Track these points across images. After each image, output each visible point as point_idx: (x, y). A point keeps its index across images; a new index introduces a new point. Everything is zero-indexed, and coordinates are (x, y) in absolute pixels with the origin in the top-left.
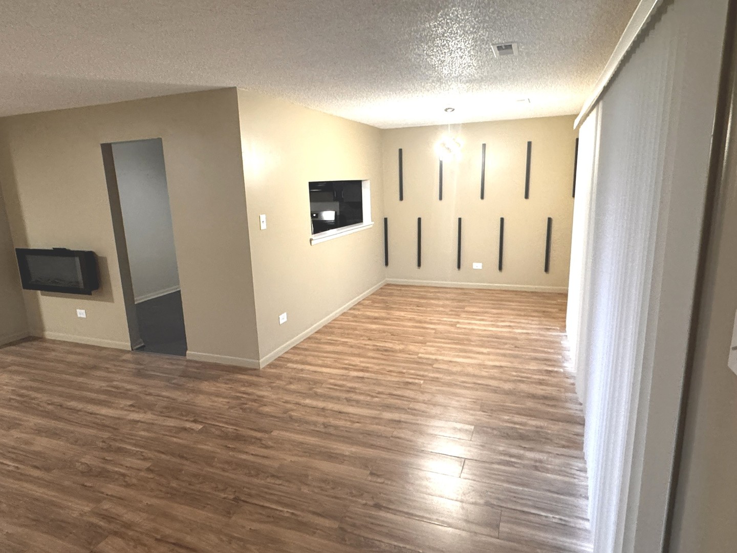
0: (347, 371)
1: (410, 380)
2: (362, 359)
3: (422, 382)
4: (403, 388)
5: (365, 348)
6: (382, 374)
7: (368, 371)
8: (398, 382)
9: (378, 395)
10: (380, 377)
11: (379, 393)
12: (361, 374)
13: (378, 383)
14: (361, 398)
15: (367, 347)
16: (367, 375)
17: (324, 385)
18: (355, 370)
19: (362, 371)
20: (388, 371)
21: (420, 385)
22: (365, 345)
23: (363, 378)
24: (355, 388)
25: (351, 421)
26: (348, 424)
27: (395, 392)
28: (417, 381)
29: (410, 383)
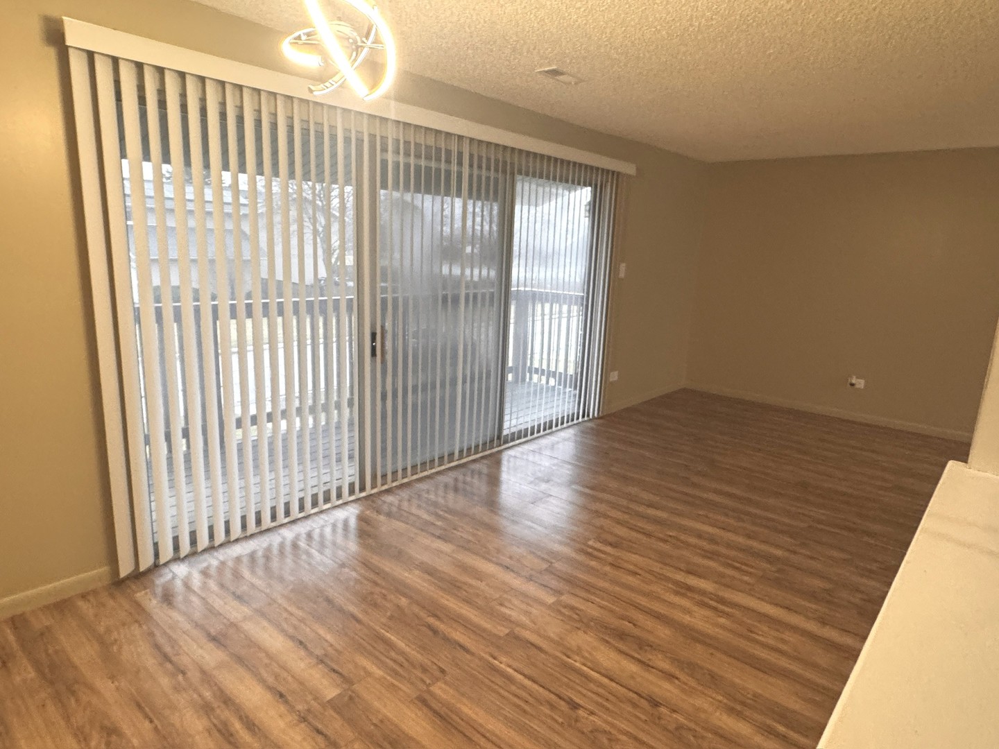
0: (721, 594)
1: (609, 549)
2: (687, 619)
3: (590, 543)
4: (625, 540)
5: (676, 661)
6: (650, 572)
7: (677, 583)
8: (630, 550)
9: (666, 538)
10: (657, 567)
11: (665, 541)
12: (692, 581)
13: (663, 558)
14: (692, 540)
15: (665, 665)
16: (680, 577)
17: (761, 573)
18: (703, 593)
19: (690, 588)
20: (636, 573)
21: (599, 539)
22: (670, 677)
23: (689, 572)
24: (704, 557)
25: (709, 518)
26: (711, 515)
27: (640, 536)
28: (598, 545)
29: (611, 544)
